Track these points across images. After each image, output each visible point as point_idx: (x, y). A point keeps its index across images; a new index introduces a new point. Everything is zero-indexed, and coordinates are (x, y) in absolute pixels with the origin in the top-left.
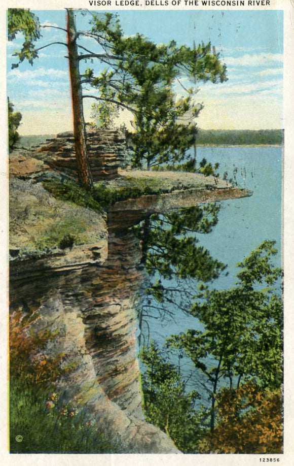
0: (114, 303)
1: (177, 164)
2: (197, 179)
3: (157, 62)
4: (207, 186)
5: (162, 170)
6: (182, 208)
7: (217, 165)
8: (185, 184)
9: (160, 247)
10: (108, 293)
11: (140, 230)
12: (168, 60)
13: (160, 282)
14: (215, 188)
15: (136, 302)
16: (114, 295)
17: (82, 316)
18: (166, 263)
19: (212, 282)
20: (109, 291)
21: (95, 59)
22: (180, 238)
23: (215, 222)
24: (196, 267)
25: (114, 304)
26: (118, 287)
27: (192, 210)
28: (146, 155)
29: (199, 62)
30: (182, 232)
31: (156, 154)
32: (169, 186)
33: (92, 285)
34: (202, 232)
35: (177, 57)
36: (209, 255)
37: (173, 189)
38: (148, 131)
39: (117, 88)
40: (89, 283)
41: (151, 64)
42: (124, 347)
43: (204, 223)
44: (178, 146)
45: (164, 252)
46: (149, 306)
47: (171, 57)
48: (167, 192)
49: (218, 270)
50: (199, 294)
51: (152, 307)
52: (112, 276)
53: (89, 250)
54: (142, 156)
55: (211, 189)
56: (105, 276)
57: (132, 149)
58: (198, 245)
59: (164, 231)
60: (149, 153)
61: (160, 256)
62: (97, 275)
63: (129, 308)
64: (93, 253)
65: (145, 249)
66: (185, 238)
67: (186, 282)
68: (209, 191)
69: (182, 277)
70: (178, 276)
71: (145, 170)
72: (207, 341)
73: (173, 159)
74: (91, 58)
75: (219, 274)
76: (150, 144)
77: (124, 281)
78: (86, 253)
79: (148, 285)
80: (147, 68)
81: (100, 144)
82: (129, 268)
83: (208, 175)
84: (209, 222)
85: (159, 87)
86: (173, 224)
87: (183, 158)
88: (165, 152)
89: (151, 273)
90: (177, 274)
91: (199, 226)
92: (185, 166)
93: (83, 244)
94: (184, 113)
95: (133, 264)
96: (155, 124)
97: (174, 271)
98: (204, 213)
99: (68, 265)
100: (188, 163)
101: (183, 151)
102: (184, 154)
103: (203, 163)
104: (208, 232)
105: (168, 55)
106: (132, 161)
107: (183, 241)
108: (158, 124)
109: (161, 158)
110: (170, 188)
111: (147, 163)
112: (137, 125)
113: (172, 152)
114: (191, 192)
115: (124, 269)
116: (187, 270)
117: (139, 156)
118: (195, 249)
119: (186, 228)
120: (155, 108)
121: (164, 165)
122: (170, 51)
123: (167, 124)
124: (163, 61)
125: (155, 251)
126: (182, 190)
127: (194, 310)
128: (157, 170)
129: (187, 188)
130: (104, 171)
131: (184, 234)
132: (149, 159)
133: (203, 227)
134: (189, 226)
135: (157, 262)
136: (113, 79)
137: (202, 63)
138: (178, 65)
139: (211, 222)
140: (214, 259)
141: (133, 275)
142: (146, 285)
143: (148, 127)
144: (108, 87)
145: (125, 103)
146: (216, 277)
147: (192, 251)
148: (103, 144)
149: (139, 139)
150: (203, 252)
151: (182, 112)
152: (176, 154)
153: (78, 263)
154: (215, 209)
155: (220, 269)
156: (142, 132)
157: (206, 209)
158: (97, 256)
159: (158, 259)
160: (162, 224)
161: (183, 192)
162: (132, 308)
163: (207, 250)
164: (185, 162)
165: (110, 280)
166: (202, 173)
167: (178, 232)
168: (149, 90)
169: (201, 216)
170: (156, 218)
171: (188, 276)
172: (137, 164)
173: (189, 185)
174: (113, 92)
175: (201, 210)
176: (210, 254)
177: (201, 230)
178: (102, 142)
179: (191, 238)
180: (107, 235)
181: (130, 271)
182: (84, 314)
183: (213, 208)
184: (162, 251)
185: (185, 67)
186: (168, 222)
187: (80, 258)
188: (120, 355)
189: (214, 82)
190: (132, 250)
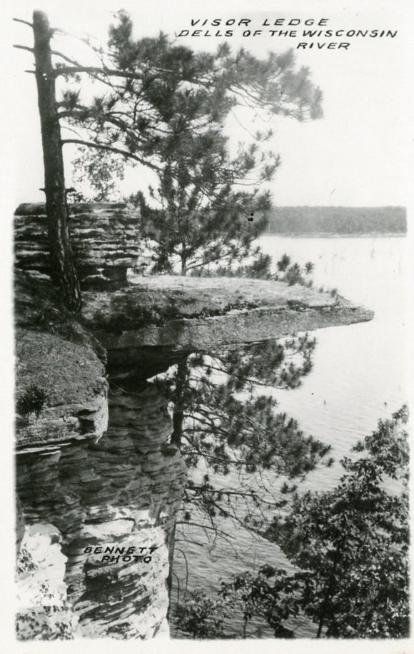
0: (121, 516)
1: (236, 265)
2: (272, 290)
3: (196, 82)
4: (290, 303)
5: (208, 274)
6: (246, 343)
7: (309, 267)
8: (250, 299)
9: (206, 414)
10: (111, 498)
11: (169, 383)
12: (215, 79)
13: (206, 478)
14: (305, 306)
15: (163, 515)
16: (121, 501)
17: (61, 540)
18: (218, 444)
19: (304, 479)
20: (112, 495)
21: (83, 75)
22: (242, 397)
23: (307, 369)
24: (273, 452)
25: (121, 519)
26: (128, 487)
27: (263, 345)
28: (179, 248)
29: (271, 83)
30: (247, 386)
31: (197, 247)
32: (220, 303)
33: (81, 483)
34: (282, 387)
35: (230, 73)
36: (296, 428)
37: (228, 309)
38: (182, 205)
39: (123, 126)
40: (75, 479)
41: (184, 86)
42: (139, 598)
43: (287, 371)
44: (237, 232)
45: (213, 423)
46: (188, 523)
47: (220, 73)
48: (217, 313)
49: (314, 456)
50: (278, 501)
51: (192, 524)
52: (119, 467)
53: (73, 415)
54: (172, 251)
55: (297, 309)
56: (106, 466)
57: (152, 236)
58: (276, 411)
59: (214, 386)
60: (184, 246)
61: (206, 431)
62: (89, 467)
63: (150, 526)
64: (80, 420)
65: (179, 418)
66: (252, 398)
67: (255, 478)
68: (294, 312)
69: (248, 470)
70: (239, 469)
71: (176, 274)
72: (296, 587)
73: (229, 256)
74: (77, 73)
75: (316, 463)
76: (186, 229)
77: (140, 475)
78: (67, 420)
79: (184, 484)
80: (177, 91)
81: (94, 228)
82: (149, 452)
83: (292, 283)
84: (296, 368)
85: (200, 125)
86: (230, 372)
87: (246, 255)
88: (213, 244)
89: (192, 462)
90: (238, 463)
91: (277, 376)
92: (252, 268)
93: (61, 404)
94: (246, 172)
95: (156, 445)
96: (195, 193)
97: (233, 458)
98: (287, 352)
99: (34, 443)
100: (256, 262)
101: (247, 242)
102: (248, 247)
103: (284, 263)
104: (293, 387)
105: (215, 71)
106: (153, 258)
107: (248, 403)
108: (200, 193)
109: (206, 254)
110: (222, 307)
111: (181, 263)
112: (161, 195)
113: (225, 243)
114: (261, 314)
115: (139, 453)
116: (257, 456)
117: (166, 250)
118: (270, 419)
119: (253, 379)
120: (192, 164)
121: (213, 266)
122: (217, 63)
123: (217, 192)
124: (207, 81)
125: (197, 422)
126: (245, 310)
127: (269, 531)
128: (198, 274)
129: (255, 307)
130: (102, 276)
131: (251, 390)
132: (185, 255)
133: (284, 377)
134: (259, 375)
135: (202, 443)
136: (115, 111)
137: (275, 85)
138: (233, 88)
139: (299, 370)
140: (306, 436)
141: (156, 464)
142: (181, 483)
143: (181, 199)
144: (107, 124)
145: (138, 154)
146: (309, 467)
147: (265, 420)
148: (99, 227)
149: (167, 219)
150: (286, 423)
151: (242, 171)
152: (233, 247)
153: (52, 440)
154: (305, 344)
155: (317, 455)
156: (172, 208)
157: (290, 345)
158: (87, 426)
159: (203, 437)
160: (209, 372)
161: (246, 314)
162: (155, 526)
163: (292, 419)
164: (249, 261)
165: (113, 474)
166: (282, 280)
167: (239, 387)
168: (180, 130)
169: (280, 357)
170: (198, 362)
171: (259, 467)
172: (162, 265)
173: (257, 301)
174: (115, 132)
175: (280, 347)
176: (298, 426)
177: (280, 384)
178: (97, 223)
179: (263, 398)
180: (106, 388)
181: (151, 457)
182: (65, 538)
183: (302, 344)
184: (210, 422)
185: (246, 91)
186: (221, 370)
187: (56, 430)
188: (132, 613)
189: (300, 118)
190: (153, 418)
